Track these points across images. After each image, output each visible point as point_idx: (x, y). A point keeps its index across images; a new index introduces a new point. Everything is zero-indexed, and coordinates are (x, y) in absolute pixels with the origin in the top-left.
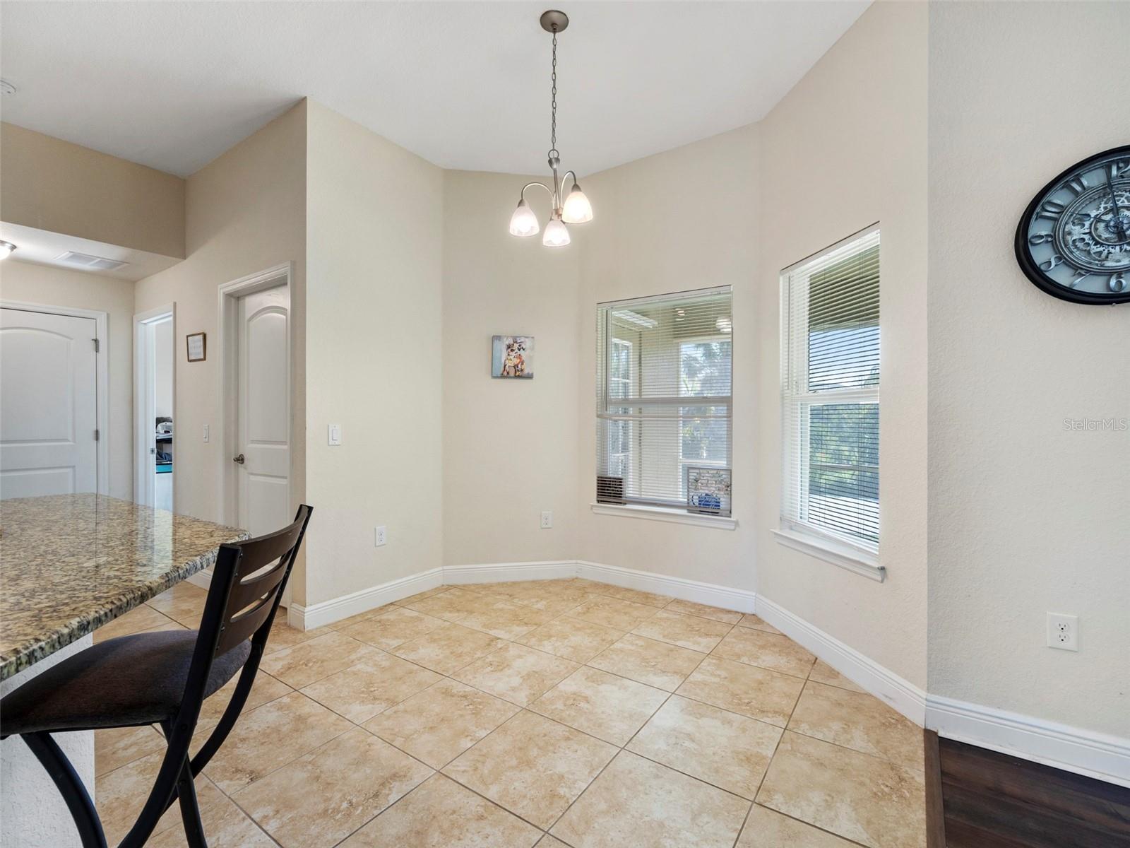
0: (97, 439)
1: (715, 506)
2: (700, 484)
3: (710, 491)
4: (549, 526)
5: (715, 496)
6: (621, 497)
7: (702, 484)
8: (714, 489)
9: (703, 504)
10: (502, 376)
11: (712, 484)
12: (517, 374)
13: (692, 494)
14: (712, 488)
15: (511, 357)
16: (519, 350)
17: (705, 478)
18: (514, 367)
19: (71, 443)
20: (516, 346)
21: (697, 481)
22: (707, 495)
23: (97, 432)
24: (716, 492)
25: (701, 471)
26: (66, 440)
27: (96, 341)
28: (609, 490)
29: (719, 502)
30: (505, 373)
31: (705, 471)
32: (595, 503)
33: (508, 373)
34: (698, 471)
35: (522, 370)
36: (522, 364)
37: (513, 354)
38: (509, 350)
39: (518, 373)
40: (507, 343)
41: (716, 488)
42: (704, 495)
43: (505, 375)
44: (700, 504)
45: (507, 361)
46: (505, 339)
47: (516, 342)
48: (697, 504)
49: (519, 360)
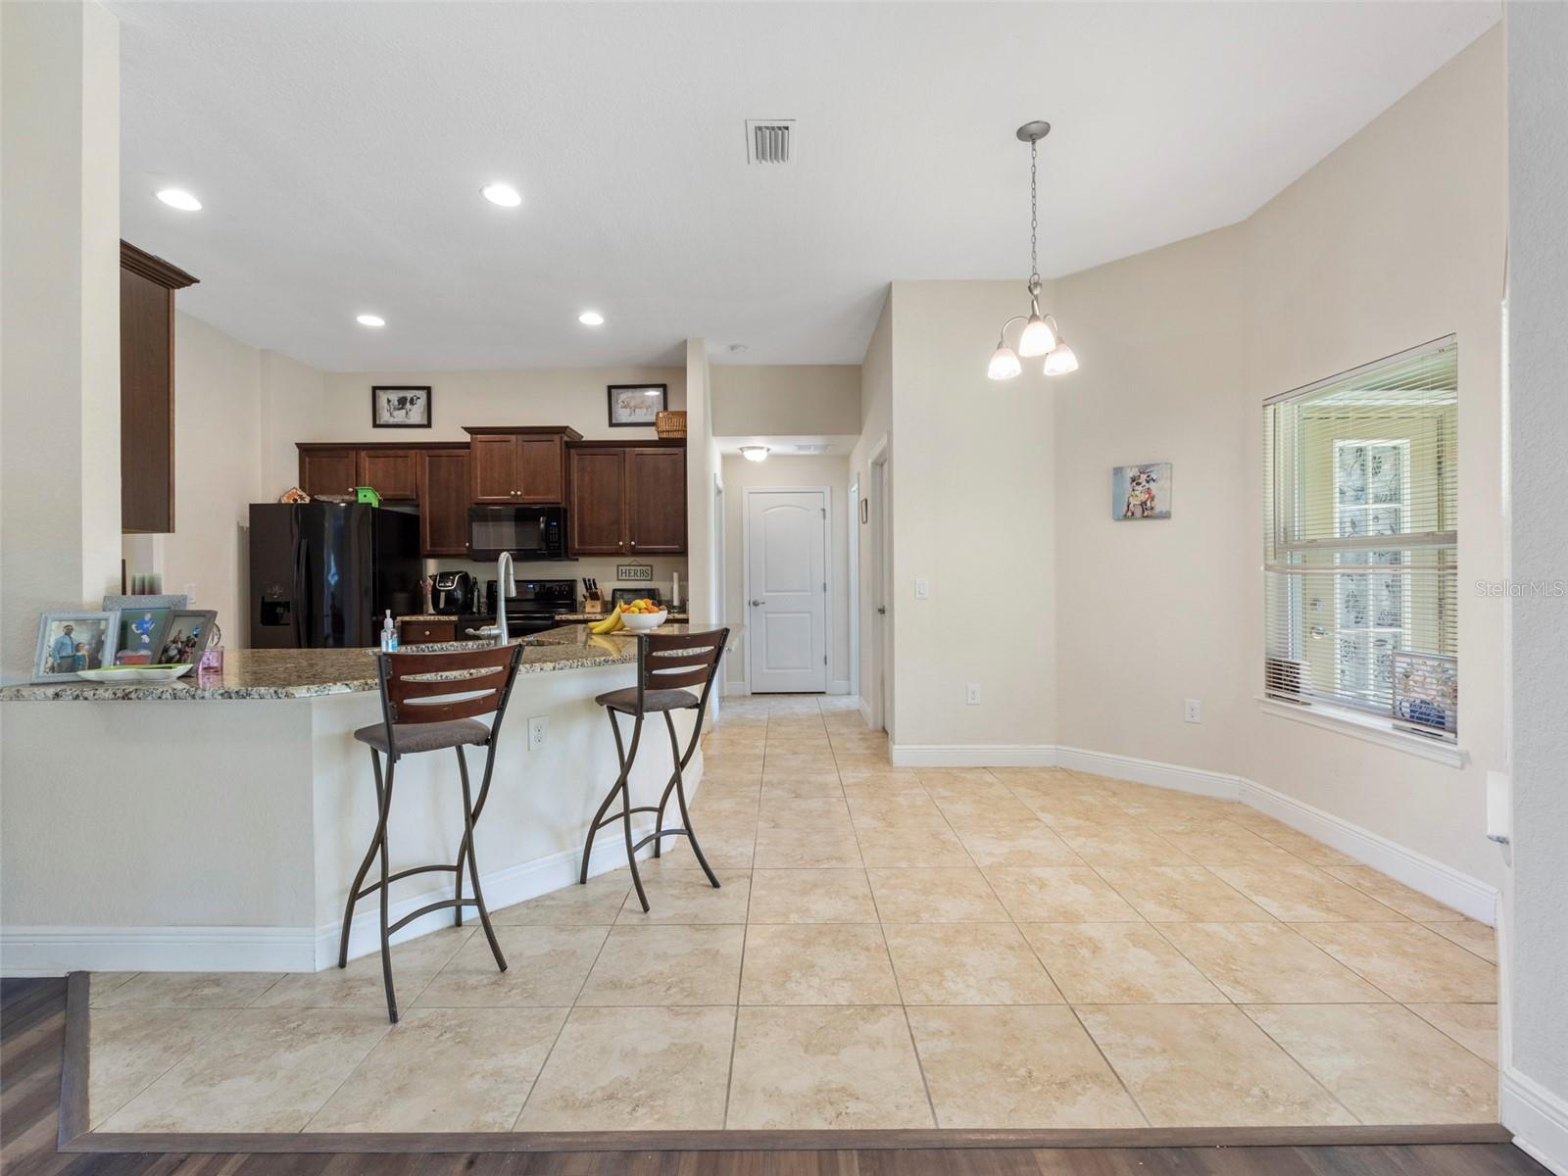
0: (825, 590)
1: (1438, 722)
2: (1411, 683)
3: (1428, 695)
4: (1196, 719)
5: (1436, 704)
6: (1298, 692)
7: (1415, 682)
8: (1434, 693)
9: (1418, 718)
10: (1126, 517)
11: (1432, 683)
12: (1146, 514)
13: (1399, 698)
14: (1430, 692)
15: (1137, 493)
16: (1148, 482)
17: (1420, 673)
18: (1141, 505)
19: (809, 594)
20: (1144, 477)
21: (1407, 677)
22: (1422, 702)
23: (825, 585)
24: (1438, 698)
25: (1414, 661)
26: (806, 591)
27: (824, 510)
28: (1281, 678)
29: (1443, 718)
30: (1129, 514)
31: (1420, 661)
32: (1263, 697)
33: (1133, 514)
34: (1409, 660)
35: (1152, 508)
36: (1152, 500)
37: (1140, 488)
38: (1134, 484)
39: (1146, 511)
40: (1131, 475)
41: (1438, 691)
42: (1418, 701)
43: (1129, 516)
44: (1412, 717)
45: (1131, 499)
46: (1129, 470)
47: (1144, 473)
48: (1407, 716)
49: (1147, 496)
